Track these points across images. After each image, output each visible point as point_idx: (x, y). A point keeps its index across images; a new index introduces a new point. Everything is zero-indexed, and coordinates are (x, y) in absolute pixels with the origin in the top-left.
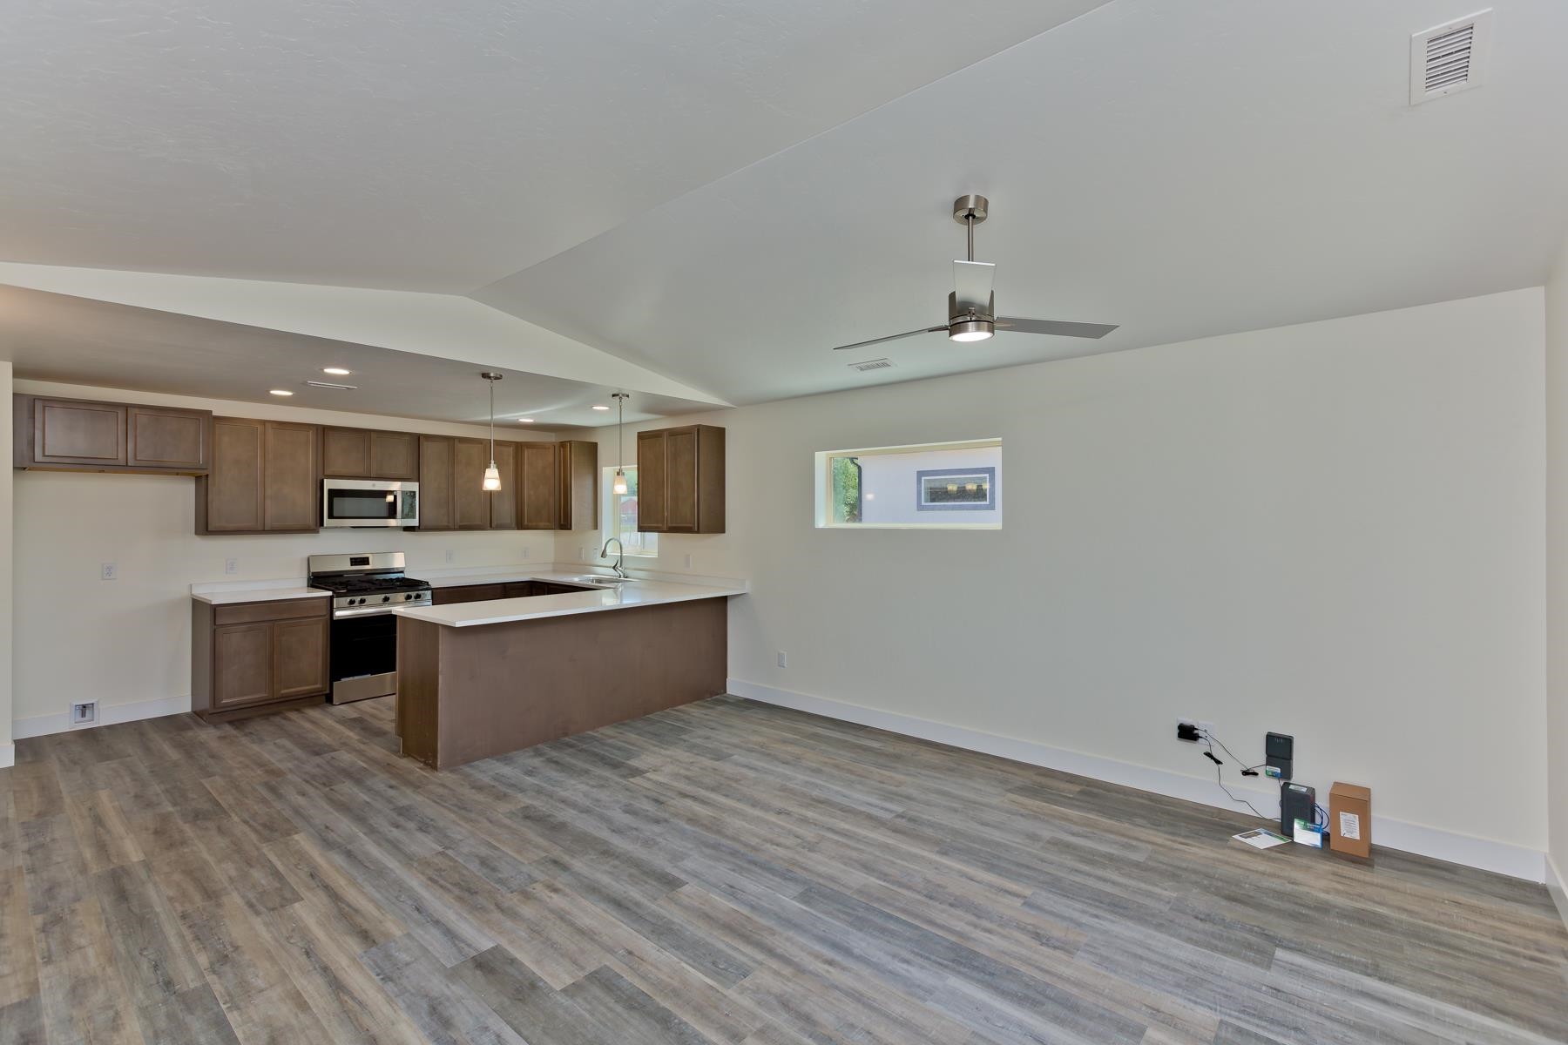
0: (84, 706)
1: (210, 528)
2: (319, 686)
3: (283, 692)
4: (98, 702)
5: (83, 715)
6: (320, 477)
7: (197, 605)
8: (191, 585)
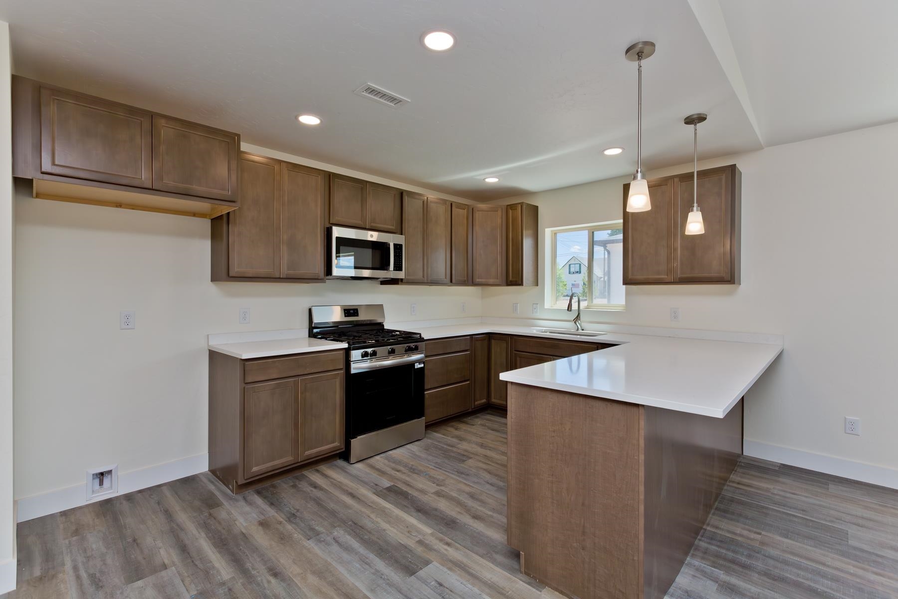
0: (102, 474)
1: (231, 274)
2: (336, 444)
3: (307, 453)
4: (117, 467)
5: (101, 483)
6: (328, 225)
7: (214, 356)
8: (208, 335)
